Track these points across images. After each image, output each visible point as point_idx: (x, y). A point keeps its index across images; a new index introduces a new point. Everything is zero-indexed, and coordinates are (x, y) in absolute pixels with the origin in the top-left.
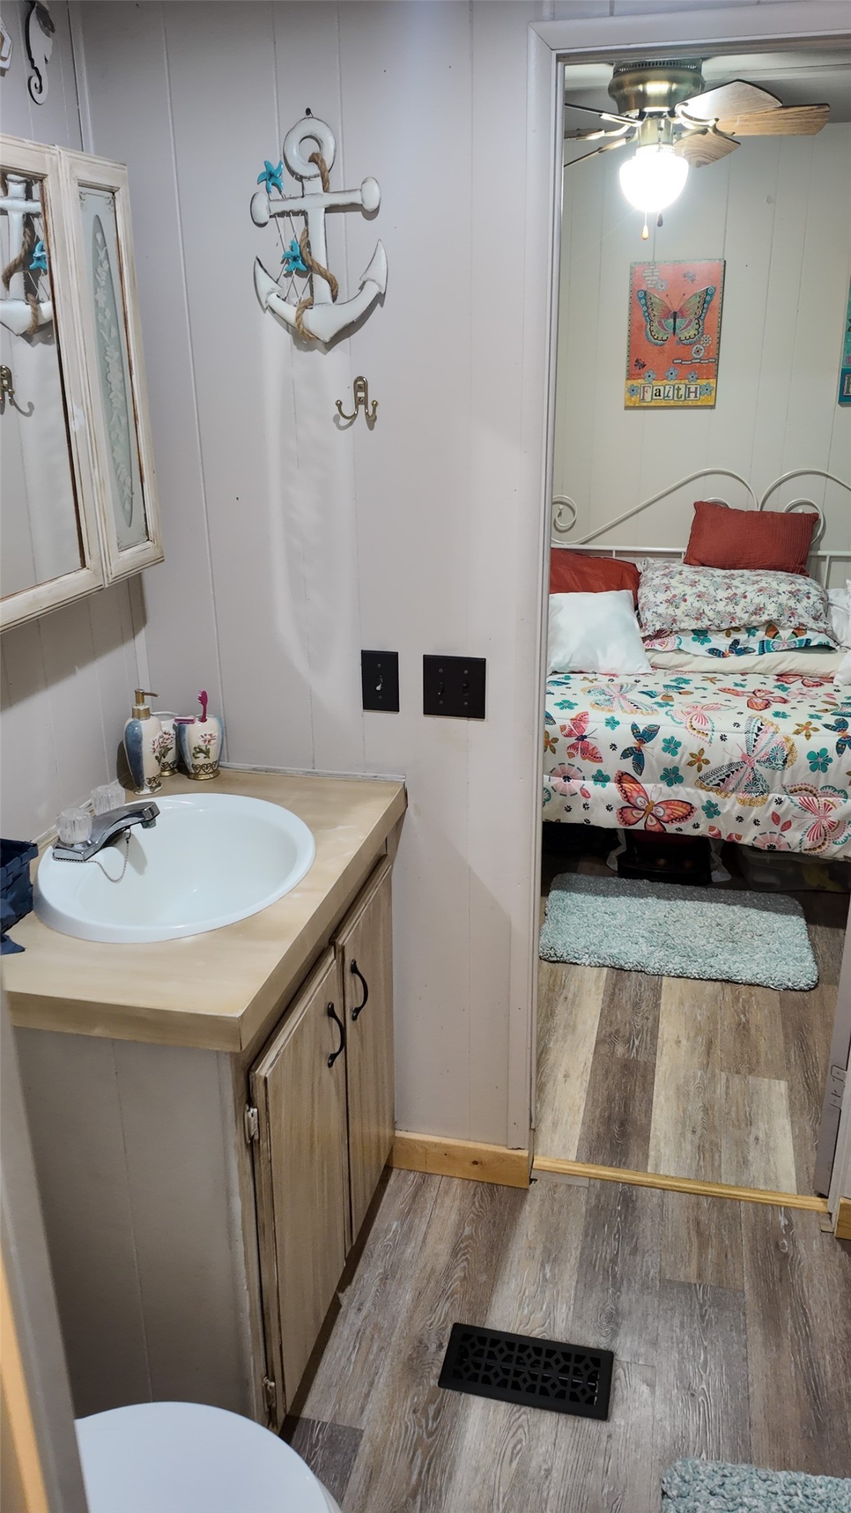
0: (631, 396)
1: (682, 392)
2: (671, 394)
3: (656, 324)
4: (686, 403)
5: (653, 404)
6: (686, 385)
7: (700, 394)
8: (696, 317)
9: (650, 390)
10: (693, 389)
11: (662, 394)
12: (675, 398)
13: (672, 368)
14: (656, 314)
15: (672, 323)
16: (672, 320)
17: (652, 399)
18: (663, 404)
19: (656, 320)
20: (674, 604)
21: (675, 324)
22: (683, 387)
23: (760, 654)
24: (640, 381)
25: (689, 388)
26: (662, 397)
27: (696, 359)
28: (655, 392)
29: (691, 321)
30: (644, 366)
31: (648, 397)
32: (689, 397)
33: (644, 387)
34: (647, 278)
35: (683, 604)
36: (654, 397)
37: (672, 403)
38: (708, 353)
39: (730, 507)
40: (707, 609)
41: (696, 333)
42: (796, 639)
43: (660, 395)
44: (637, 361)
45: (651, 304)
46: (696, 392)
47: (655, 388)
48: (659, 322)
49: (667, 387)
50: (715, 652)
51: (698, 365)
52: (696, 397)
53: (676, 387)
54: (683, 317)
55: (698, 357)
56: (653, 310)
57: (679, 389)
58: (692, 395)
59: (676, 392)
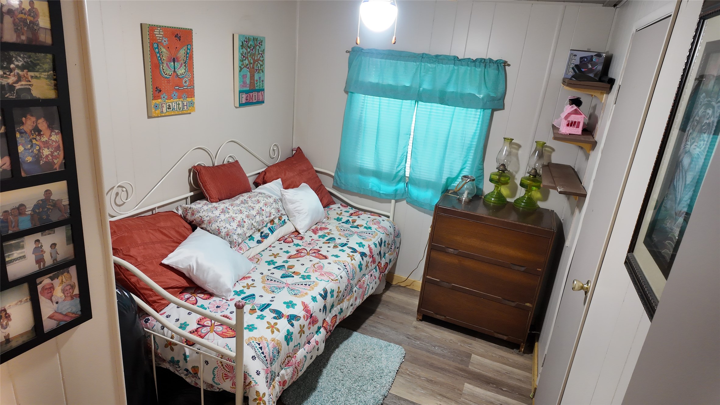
0: (156, 110)
1: (181, 106)
2: (175, 108)
3: (165, 65)
4: (184, 112)
5: (167, 114)
6: (182, 102)
7: (189, 106)
8: (184, 62)
9: (165, 106)
10: (185, 104)
11: (171, 108)
12: (178, 110)
13: (174, 92)
14: (165, 59)
15: (173, 65)
16: (173, 63)
17: (167, 111)
18: (172, 114)
19: (165, 62)
20: (242, 226)
21: (174, 65)
22: (180, 103)
23: (272, 234)
24: (159, 100)
25: (184, 103)
26: (171, 110)
27: (185, 86)
28: (167, 107)
29: (182, 64)
30: (160, 91)
31: (164, 110)
32: (184, 109)
33: (162, 104)
34: (157, 35)
35: (245, 224)
36: (168, 110)
37: (177, 113)
38: (190, 83)
39: (206, 166)
40: (253, 222)
41: (185, 71)
42: (281, 222)
43: (170, 109)
44: (157, 88)
45: (162, 52)
46: (187, 105)
47: (167, 104)
48: (167, 64)
49: (173, 103)
50: (259, 242)
51: (186, 89)
52: (187, 108)
53: (178, 103)
54: (178, 62)
55: (186, 85)
56: (163, 56)
57: (179, 104)
58: (186, 107)
59: (178, 105)
